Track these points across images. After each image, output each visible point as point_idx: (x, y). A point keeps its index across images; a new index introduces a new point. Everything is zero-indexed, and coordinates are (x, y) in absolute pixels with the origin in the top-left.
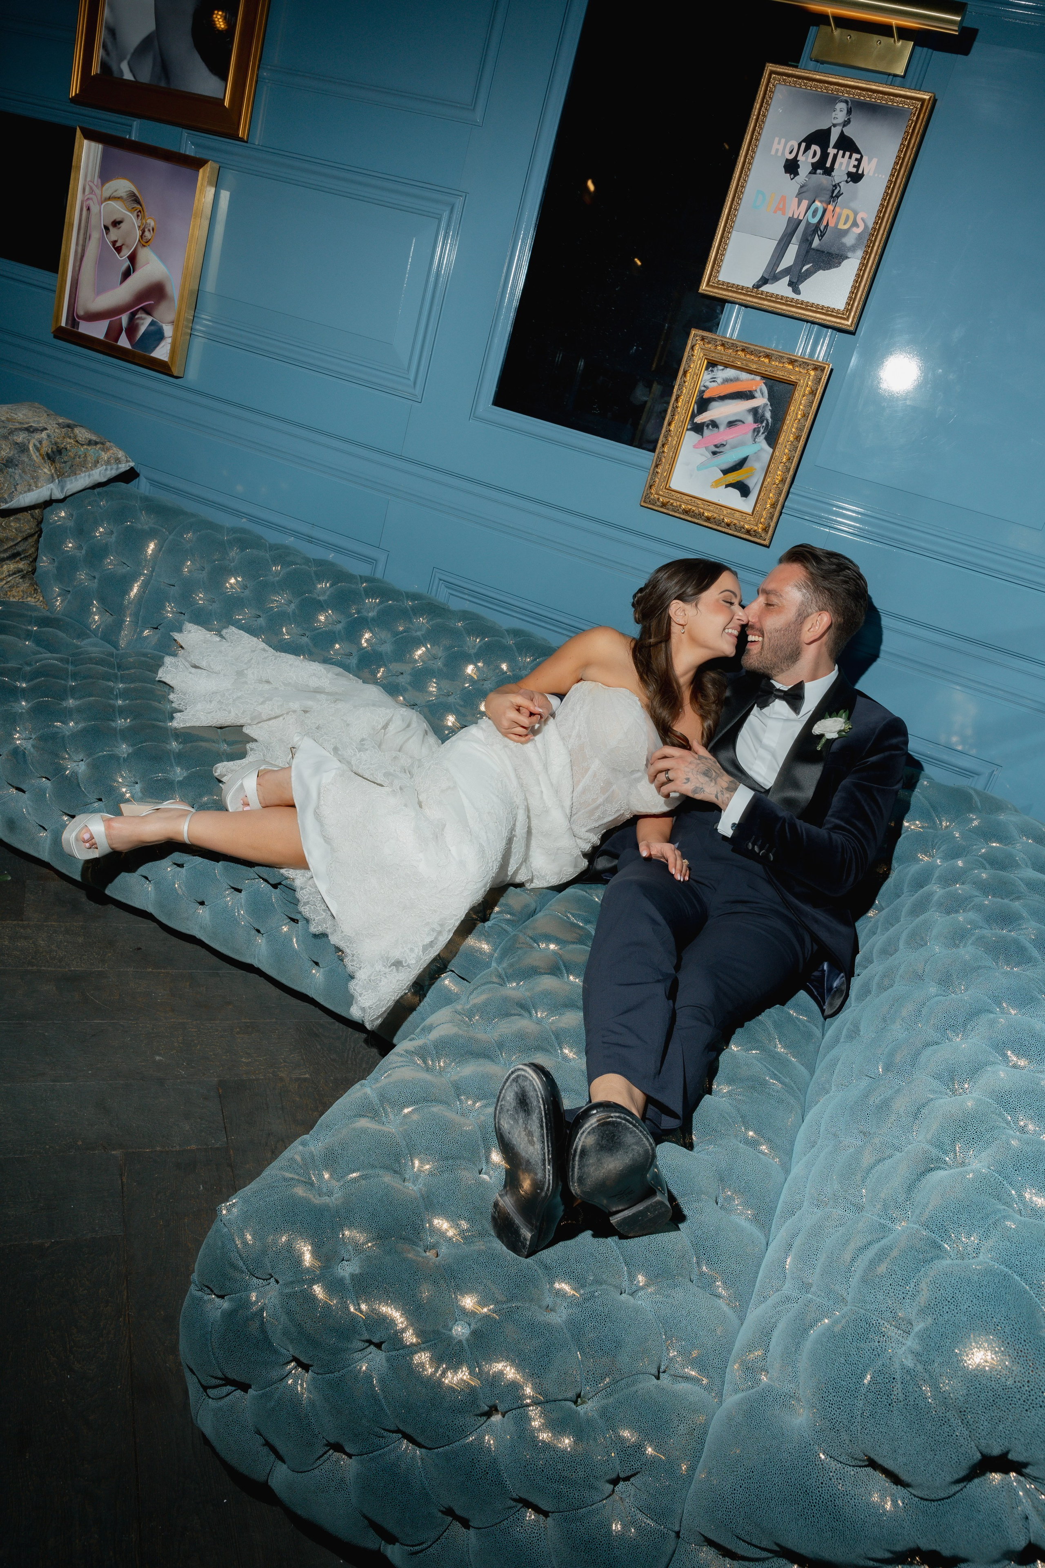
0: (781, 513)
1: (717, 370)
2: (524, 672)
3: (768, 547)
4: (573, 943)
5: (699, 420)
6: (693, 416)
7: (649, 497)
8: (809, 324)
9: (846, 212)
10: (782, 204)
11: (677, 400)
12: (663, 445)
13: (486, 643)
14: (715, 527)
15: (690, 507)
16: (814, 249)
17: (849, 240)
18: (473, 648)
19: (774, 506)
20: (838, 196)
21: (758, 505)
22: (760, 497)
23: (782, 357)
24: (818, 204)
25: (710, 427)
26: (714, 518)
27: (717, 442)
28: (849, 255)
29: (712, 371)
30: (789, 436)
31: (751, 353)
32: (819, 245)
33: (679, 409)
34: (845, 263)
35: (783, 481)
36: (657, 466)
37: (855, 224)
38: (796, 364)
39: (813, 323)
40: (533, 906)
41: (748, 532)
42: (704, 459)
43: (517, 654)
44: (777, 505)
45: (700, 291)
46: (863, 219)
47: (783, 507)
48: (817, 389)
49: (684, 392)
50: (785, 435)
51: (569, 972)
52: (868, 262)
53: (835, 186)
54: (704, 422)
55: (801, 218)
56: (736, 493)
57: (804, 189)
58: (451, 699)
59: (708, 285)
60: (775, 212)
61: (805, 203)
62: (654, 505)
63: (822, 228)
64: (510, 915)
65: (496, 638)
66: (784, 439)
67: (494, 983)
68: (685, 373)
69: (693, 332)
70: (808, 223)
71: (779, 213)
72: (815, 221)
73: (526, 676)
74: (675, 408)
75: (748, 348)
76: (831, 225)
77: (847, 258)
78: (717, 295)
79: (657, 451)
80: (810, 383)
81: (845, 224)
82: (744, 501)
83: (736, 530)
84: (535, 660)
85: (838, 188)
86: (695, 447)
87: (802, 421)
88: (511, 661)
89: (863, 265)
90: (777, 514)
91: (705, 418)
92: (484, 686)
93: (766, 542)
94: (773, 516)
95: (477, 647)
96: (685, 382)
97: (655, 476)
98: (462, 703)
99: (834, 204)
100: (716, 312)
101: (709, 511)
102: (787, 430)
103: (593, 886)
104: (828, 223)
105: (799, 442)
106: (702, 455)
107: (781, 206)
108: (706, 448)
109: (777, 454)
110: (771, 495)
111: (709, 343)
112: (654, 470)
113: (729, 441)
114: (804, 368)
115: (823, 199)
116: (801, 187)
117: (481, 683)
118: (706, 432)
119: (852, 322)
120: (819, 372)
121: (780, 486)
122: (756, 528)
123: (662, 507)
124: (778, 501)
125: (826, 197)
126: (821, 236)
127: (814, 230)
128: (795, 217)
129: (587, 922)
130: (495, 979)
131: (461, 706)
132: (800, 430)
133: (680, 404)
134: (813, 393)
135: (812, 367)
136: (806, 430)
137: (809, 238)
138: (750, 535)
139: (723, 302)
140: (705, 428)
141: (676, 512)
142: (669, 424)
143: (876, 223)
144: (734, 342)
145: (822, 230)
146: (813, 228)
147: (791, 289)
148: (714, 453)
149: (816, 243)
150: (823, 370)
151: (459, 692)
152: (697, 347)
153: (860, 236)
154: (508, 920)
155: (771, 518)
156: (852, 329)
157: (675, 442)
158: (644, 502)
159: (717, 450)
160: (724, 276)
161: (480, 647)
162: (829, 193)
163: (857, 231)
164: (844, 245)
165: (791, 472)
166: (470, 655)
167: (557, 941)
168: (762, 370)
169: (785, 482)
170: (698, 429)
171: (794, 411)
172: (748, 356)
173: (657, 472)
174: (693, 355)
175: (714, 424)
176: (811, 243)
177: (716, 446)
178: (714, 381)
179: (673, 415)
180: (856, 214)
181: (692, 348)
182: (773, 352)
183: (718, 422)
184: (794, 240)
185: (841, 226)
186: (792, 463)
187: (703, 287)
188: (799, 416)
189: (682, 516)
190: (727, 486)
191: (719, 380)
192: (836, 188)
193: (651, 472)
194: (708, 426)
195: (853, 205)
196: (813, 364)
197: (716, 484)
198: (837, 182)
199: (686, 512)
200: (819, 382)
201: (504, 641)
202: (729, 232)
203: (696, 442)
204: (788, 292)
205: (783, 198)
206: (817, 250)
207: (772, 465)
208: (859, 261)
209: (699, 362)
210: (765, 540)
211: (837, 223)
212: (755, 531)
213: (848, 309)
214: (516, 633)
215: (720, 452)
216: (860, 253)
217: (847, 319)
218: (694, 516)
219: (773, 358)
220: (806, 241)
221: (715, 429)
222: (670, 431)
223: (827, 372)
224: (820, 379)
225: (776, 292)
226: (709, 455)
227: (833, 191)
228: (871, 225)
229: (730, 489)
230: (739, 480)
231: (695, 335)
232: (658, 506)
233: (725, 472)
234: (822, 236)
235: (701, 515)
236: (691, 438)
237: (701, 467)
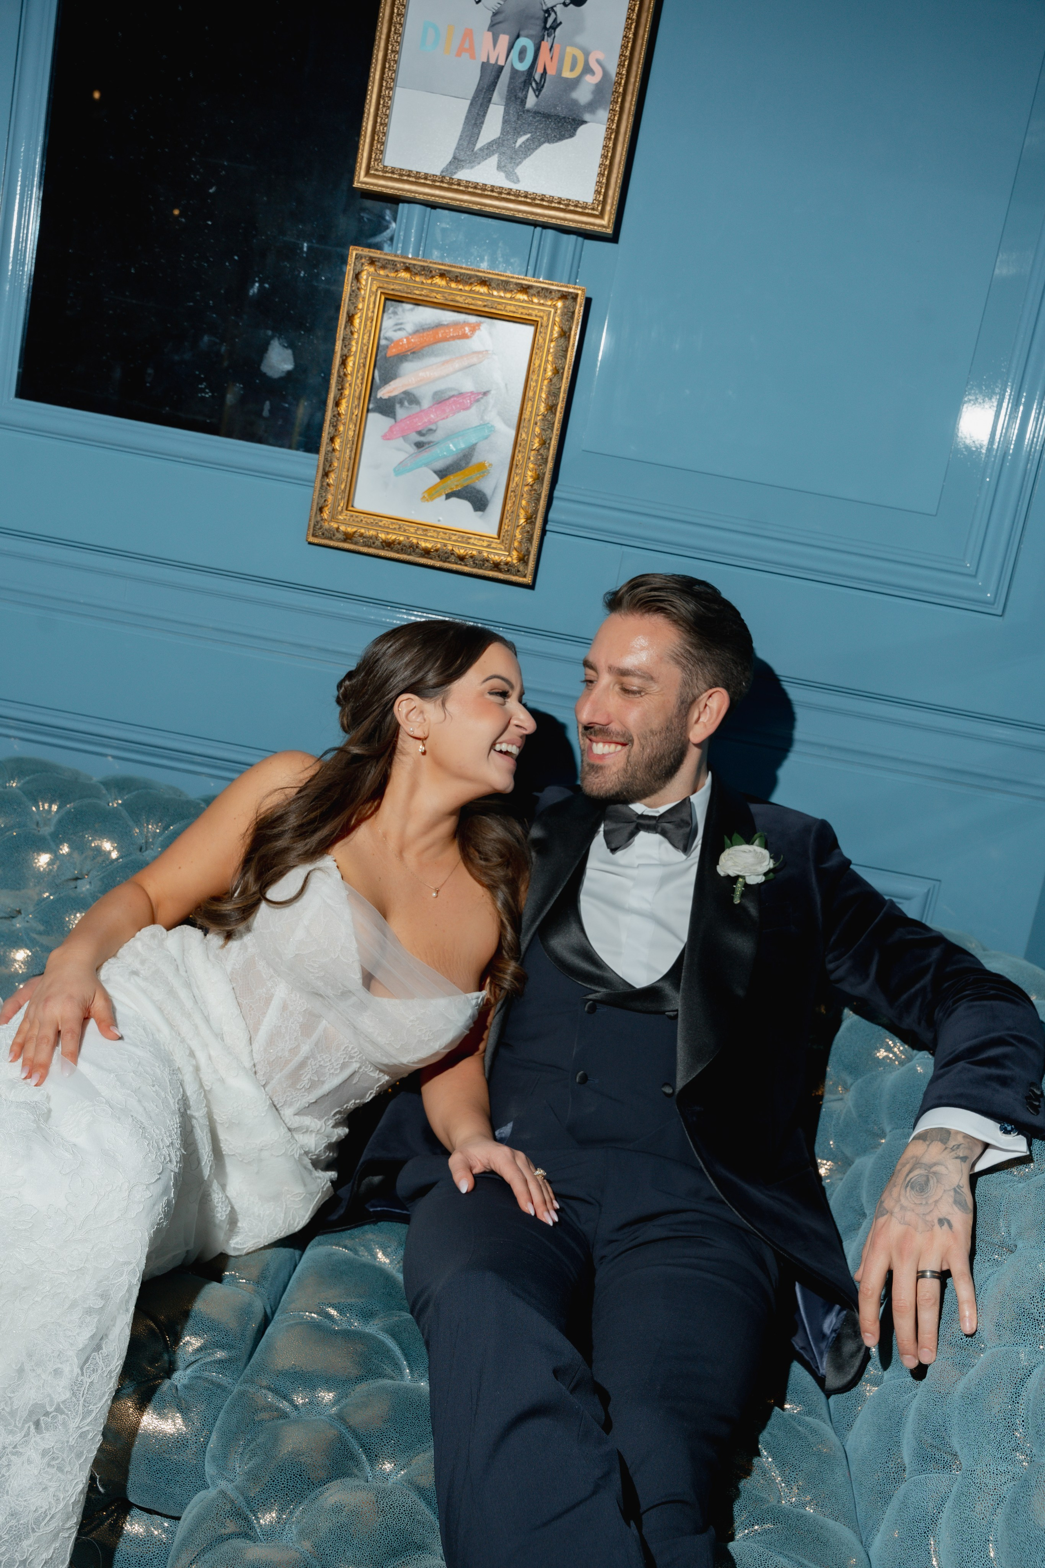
0: (544, 532)
1: (403, 311)
2: (148, 854)
3: (531, 587)
4: (360, 1379)
5: (384, 393)
6: (373, 388)
7: (321, 527)
8: (539, 229)
9: (570, 51)
10: (467, 41)
11: (344, 363)
12: (332, 440)
13: (69, 812)
14: (438, 564)
15: (394, 537)
16: (528, 111)
17: (583, 95)
18: (45, 824)
19: (530, 520)
20: (554, 27)
21: (506, 521)
22: (508, 508)
23: (507, 282)
24: (523, 41)
25: (406, 403)
26: (437, 550)
27: (420, 425)
28: (587, 117)
29: (395, 313)
30: (538, 408)
31: (457, 279)
32: (537, 104)
33: (349, 378)
34: (582, 130)
35: (539, 478)
36: (326, 474)
37: (587, 70)
38: (532, 291)
39: (545, 226)
40: (259, 1306)
41: (496, 566)
42: (402, 456)
43: (131, 823)
44: (536, 518)
45: (356, 185)
46: (598, 62)
47: (545, 521)
48: (570, 329)
49: (354, 349)
50: (532, 406)
51: (373, 1458)
52: (618, 126)
53: (549, 11)
54: (396, 396)
55: (501, 62)
56: (465, 506)
57: (500, 18)
58: (18, 924)
59: (367, 174)
60: (459, 54)
61: (504, 40)
62: (331, 539)
63: (537, 77)
64: (222, 1347)
65: (87, 801)
66: (531, 412)
67: (230, 1536)
68: (350, 318)
69: (354, 252)
70: (514, 72)
71: (465, 56)
72: (523, 67)
73: (155, 858)
74: (342, 378)
75: (449, 272)
76: (551, 72)
77: (584, 122)
78: (385, 190)
79: (323, 450)
80: (557, 319)
81: (572, 69)
82: (481, 517)
83: (476, 565)
84: (166, 828)
85: (553, 15)
86: (387, 437)
87: (554, 380)
88: (121, 838)
89: (613, 134)
90: (537, 533)
91: (394, 389)
92: (78, 890)
93: (528, 580)
94: (532, 536)
95: (54, 821)
96: (352, 333)
97: (326, 491)
98: (41, 928)
99: (550, 40)
100: (384, 218)
101: (426, 541)
102: (534, 398)
103: (356, 1232)
104: (545, 69)
105: (555, 414)
106: (399, 450)
107: (467, 45)
108: (405, 438)
109: (524, 436)
110: (524, 503)
111: (383, 267)
112: (322, 482)
113: (440, 423)
114: (545, 297)
115: (533, 32)
116: (495, 14)
117: (72, 884)
118: (401, 413)
119: (609, 221)
120: (569, 302)
121: (535, 487)
122: (509, 559)
123: (345, 541)
124: (536, 512)
125: (536, 30)
126: (538, 90)
127: (525, 82)
128: (492, 61)
129: (367, 1315)
130: (231, 1527)
131: (40, 933)
132: (553, 394)
133: (349, 369)
134: (565, 334)
135: (559, 295)
136: (563, 395)
137: (520, 95)
138: (500, 571)
139: (394, 200)
140: (398, 406)
141: (370, 547)
142: (337, 404)
143: (621, 65)
144: (425, 264)
145: (538, 80)
146: (523, 79)
147: (502, 175)
148: (419, 445)
149: (531, 100)
150: (575, 297)
151: (31, 909)
152: (364, 276)
153: (599, 89)
154: (220, 1361)
155: (530, 540)
156: (609, 231)
157: (351, 433)
158: (314, 535)
159: (422, 439)
160: (392, 159)
161: (60, 821)
162: (540, 23)
163: (591, 80)
164: (575, 102)
165: (550, 464)
166: (42, 839)
167: (329, 1382)
168: (479, 305)
169: (543, 479)
170: (387, 408)
171: (540, 366)
172: (453, 285)
173: (328, 485)
174: (359, 289)
175: (410, 398)
176: (523, 102)
177: (420, 433)
178: (400, 329)
179: (341, 389)
180: (587, 54)
181: (357, 277)
182: (490, 276)
183: (417, 393)
184: (496, 97)
185: (567, 74)
186: (548, 449)
187: (362, 180)
188: (549, 374)
189: (382, 553)
190: (448, 496)
191: (409, 328)
192: (549, 15)
193: (318, 485)
194: (401, 403)
195: (580, 39)
196: (559, 291)
197: (431, 494)
198: (549, 5)
199: (388, 545)
200: (572, 317)
201: (102, 803)
202: (391, 89)
203: (386, 429)
204: (499, 180)
205: (468, 34)
206: (536, 113)
207: (519, 457)
208: (604, 127)
209: (372, 299)
210: (525, 576)
211: (560, 70)
212: (507, 564)
213: (599, 201)
214: (120, 785)
215: (429, 443)
216: (603, 114)
217: (601, 216)
218: (402, 551)
219: (493, 285)
220: (515, 98)
221: (414, 406)
222: (339, 414)
223: (581, 300)
224: (573, 313)
225: (481, 180)
226: (412, 449)
227: (546, 20)
228: (613, 70)
229: (454, 500)
230: (465, 484)
231: (358, 257)
232: (339, 540)
233: (443, 474)
234: (540, 91)
235: (413, 548)
236: (376, 423)
237: (401, 469)
